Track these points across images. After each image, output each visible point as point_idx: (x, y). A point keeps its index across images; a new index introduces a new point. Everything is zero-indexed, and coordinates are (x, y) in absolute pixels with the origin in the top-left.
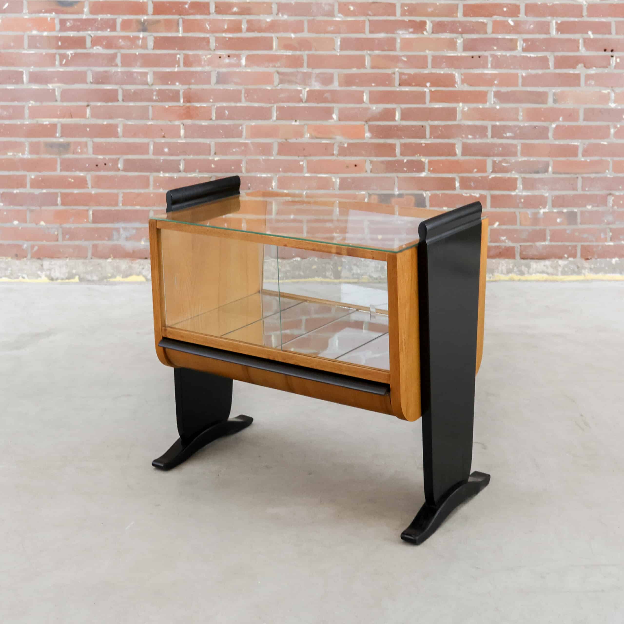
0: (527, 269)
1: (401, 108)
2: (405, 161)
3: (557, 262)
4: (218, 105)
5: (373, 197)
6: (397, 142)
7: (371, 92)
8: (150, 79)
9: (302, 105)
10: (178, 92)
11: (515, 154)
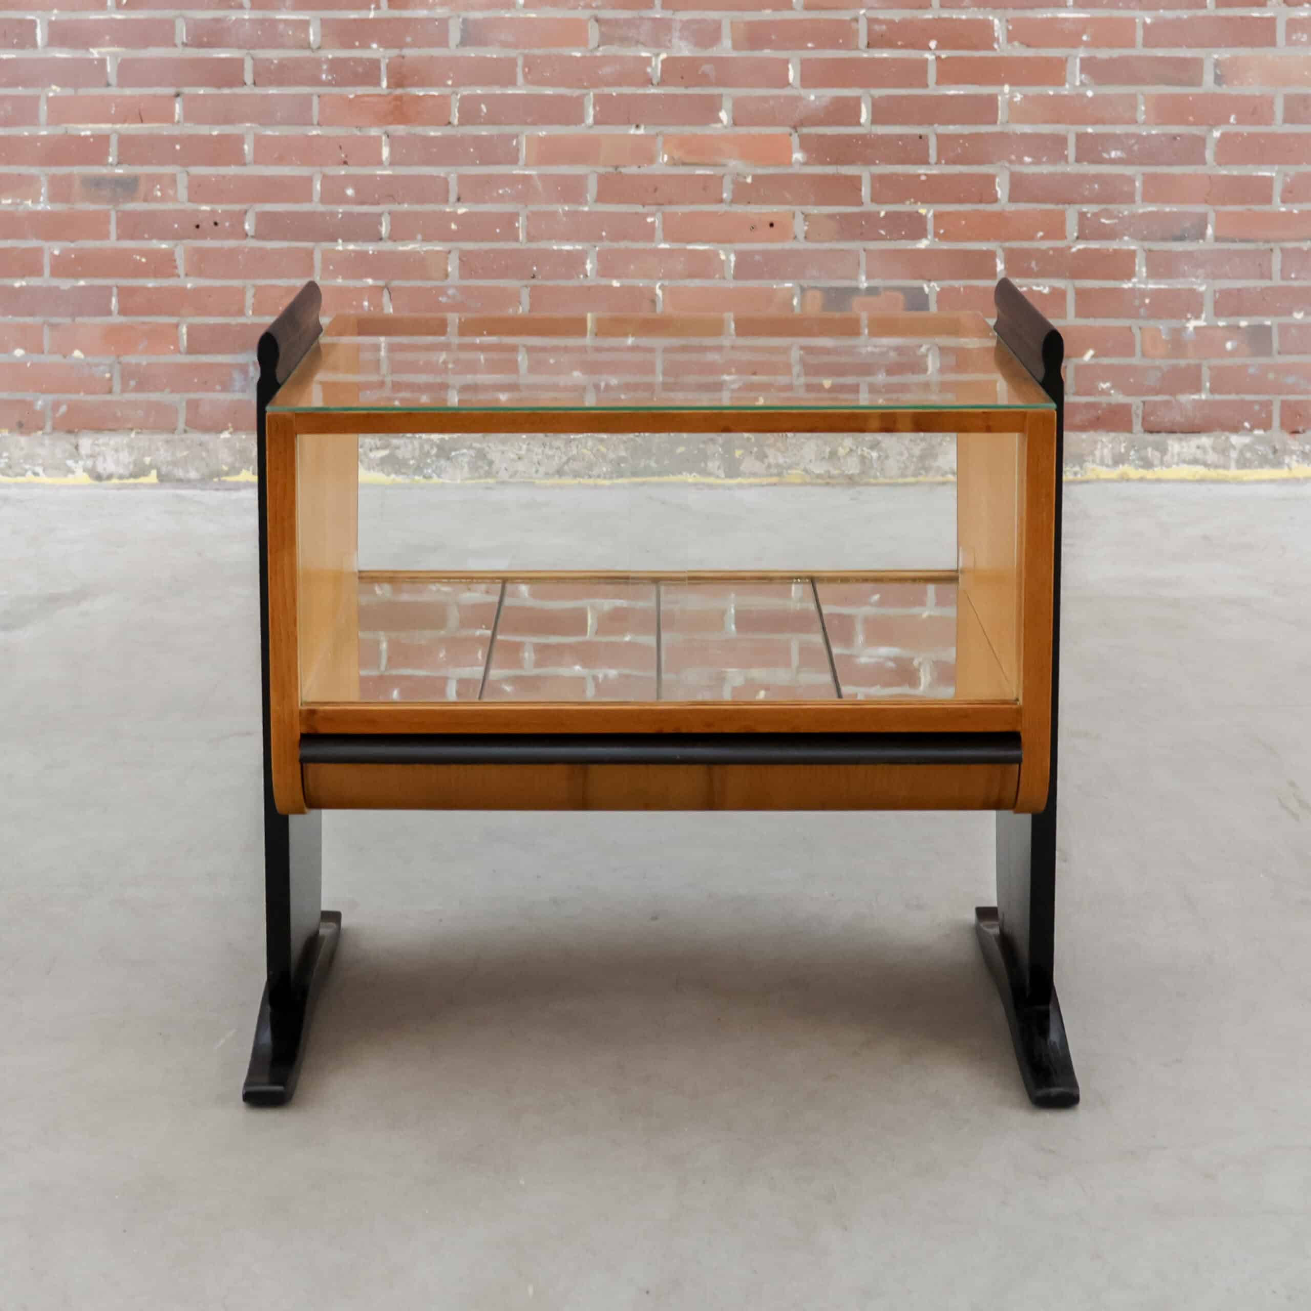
0: (1158, 454)
1: (872, 97)
2: (882, 214)
3: (1227, 438)
4: (466, 91)
5: (810, 294)
6: (865, 173)
7: (804, 63)
8: (313, 35)
9: (652, 91)
10: (375, 63)
11: (1129, 198)
